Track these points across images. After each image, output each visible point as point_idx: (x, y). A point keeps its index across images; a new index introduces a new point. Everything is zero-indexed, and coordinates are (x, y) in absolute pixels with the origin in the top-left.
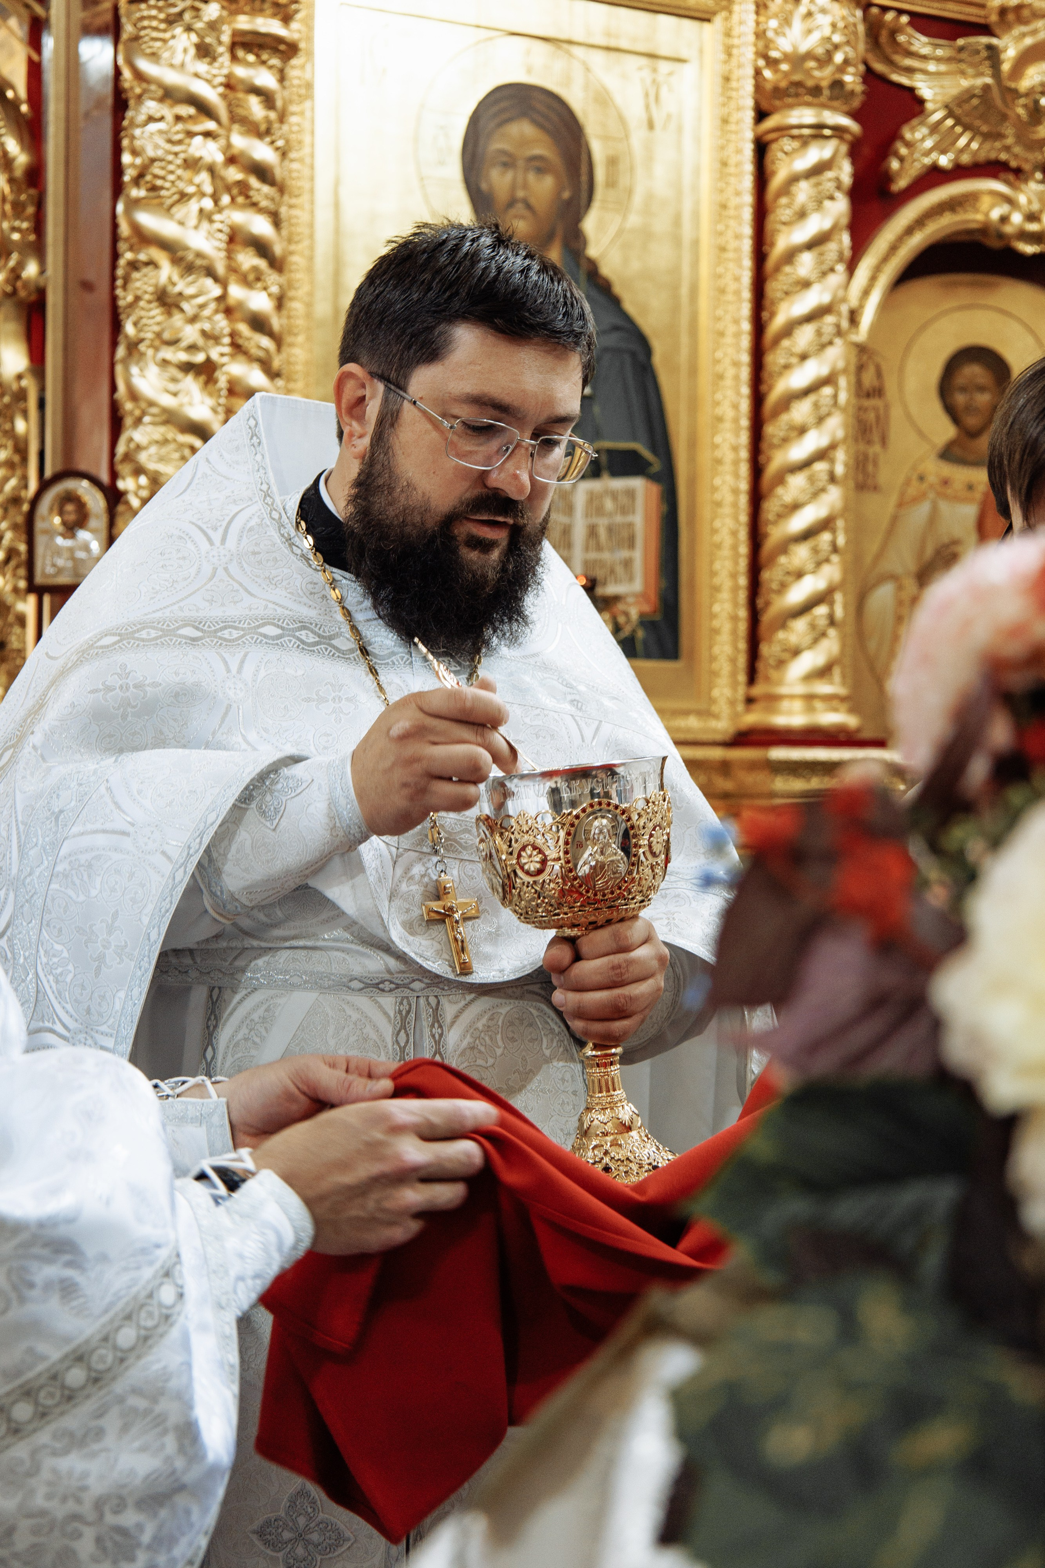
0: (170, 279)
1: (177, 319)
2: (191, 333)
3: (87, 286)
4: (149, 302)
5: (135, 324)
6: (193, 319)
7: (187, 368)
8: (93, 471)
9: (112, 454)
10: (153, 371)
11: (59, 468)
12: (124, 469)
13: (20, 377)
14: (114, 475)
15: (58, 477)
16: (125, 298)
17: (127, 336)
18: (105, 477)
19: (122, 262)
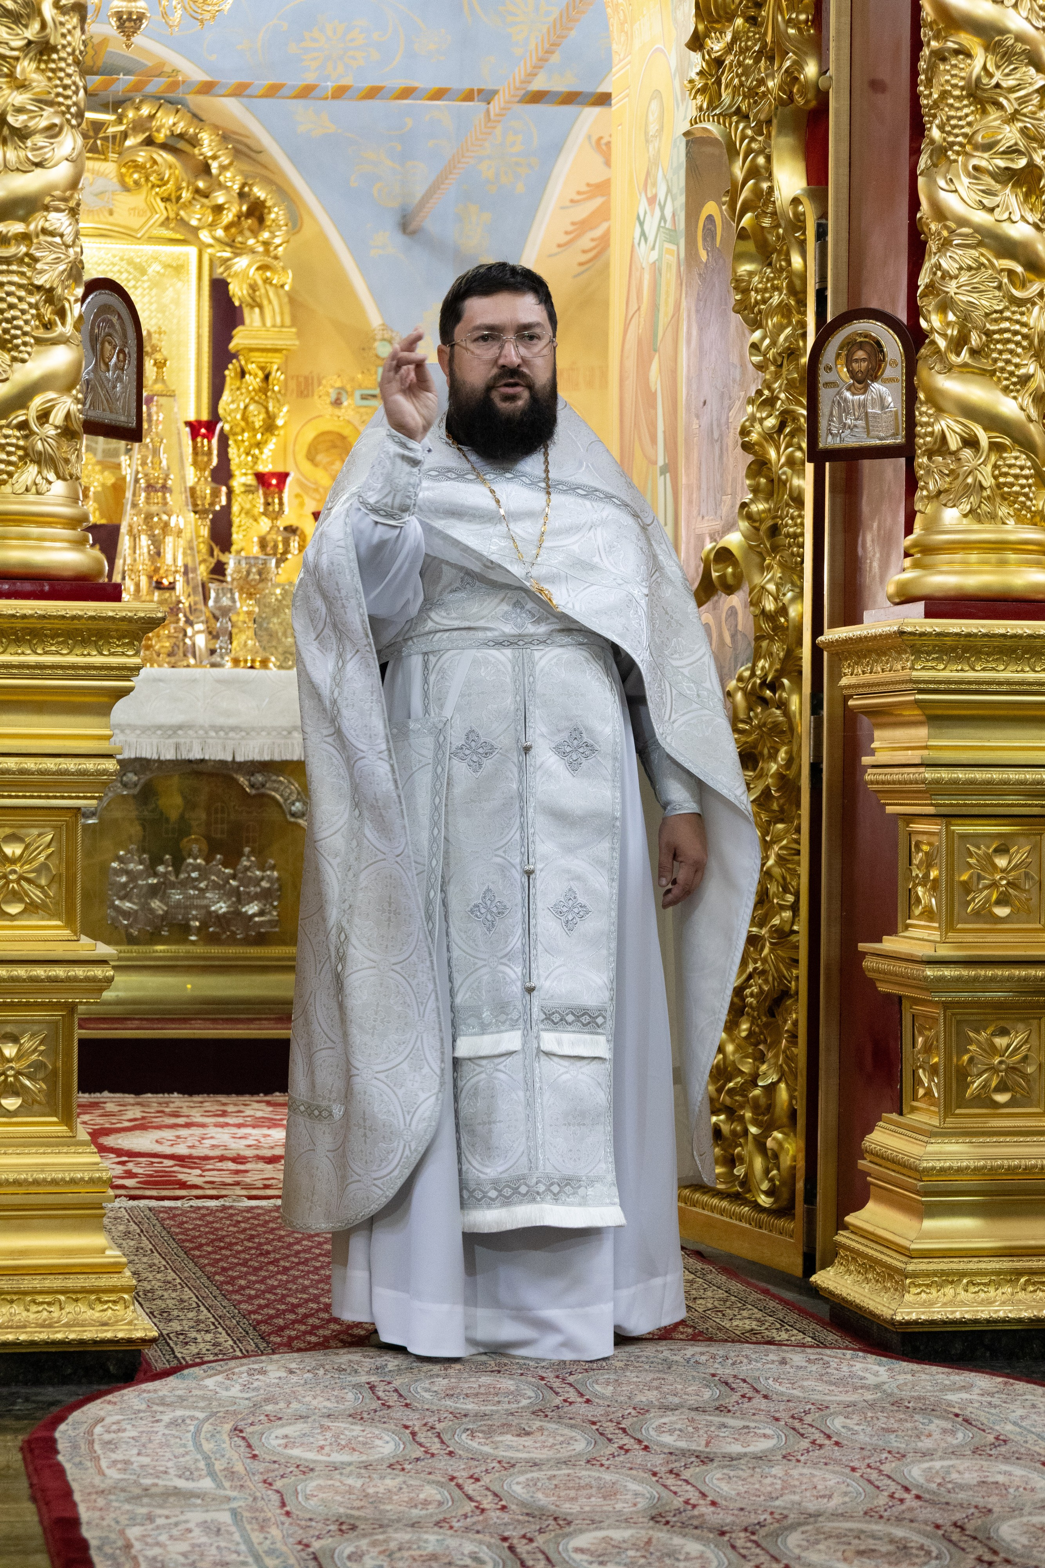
0: (985, 68)
1: (994, 116)
2: (1010, 135)
3: (877, 86)
4: (959, 98)
5: (941, 128)
6: (1013, 117)
7: (1007, 176)
8: (888, 310)
9: (913, 286)
10: (963, 183)
11: (843, 309)
12: (928, 304)
13: (796, 201)
14: (914, 311)
15: (843, 320)
16: (929, 96)
17: (932, 142)
18: (903, 316)
19: (926, 52)
